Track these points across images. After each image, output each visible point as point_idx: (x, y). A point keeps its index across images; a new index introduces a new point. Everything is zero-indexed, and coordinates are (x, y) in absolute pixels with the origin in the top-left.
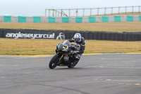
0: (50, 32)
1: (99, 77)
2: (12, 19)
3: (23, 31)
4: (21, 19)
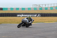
0: (35, 14)
1: (54, 32)
2: (20, 9)
3: (24, 14)
4: (23, 9)
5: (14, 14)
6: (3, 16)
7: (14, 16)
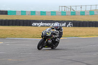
0: (62, 22)
2: (37, 13)
3: (44, 22)
5: (27, 21)
6: (9, 25)
7: (27, 26)
